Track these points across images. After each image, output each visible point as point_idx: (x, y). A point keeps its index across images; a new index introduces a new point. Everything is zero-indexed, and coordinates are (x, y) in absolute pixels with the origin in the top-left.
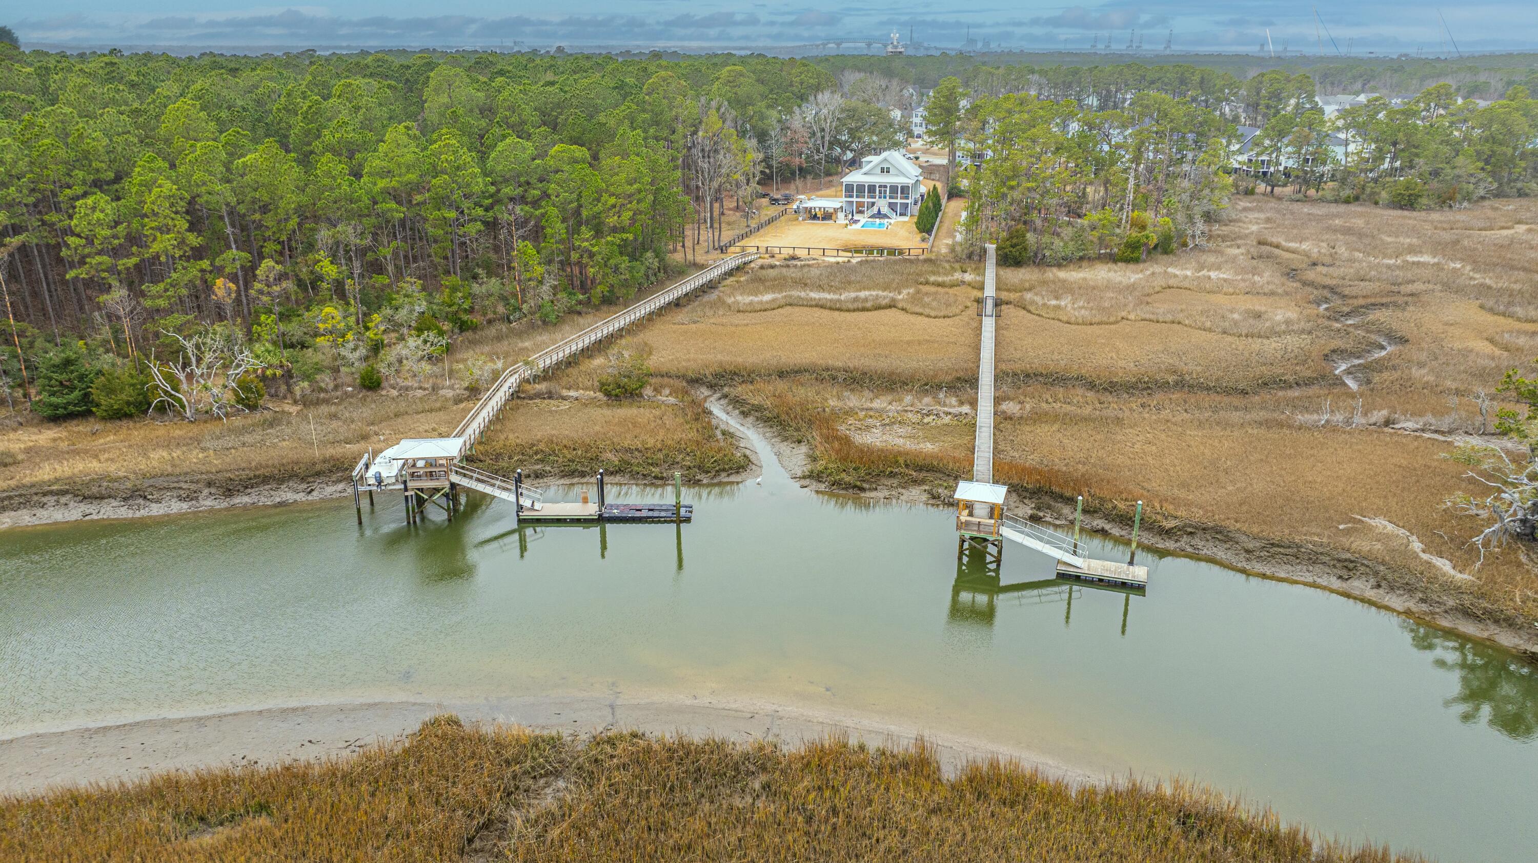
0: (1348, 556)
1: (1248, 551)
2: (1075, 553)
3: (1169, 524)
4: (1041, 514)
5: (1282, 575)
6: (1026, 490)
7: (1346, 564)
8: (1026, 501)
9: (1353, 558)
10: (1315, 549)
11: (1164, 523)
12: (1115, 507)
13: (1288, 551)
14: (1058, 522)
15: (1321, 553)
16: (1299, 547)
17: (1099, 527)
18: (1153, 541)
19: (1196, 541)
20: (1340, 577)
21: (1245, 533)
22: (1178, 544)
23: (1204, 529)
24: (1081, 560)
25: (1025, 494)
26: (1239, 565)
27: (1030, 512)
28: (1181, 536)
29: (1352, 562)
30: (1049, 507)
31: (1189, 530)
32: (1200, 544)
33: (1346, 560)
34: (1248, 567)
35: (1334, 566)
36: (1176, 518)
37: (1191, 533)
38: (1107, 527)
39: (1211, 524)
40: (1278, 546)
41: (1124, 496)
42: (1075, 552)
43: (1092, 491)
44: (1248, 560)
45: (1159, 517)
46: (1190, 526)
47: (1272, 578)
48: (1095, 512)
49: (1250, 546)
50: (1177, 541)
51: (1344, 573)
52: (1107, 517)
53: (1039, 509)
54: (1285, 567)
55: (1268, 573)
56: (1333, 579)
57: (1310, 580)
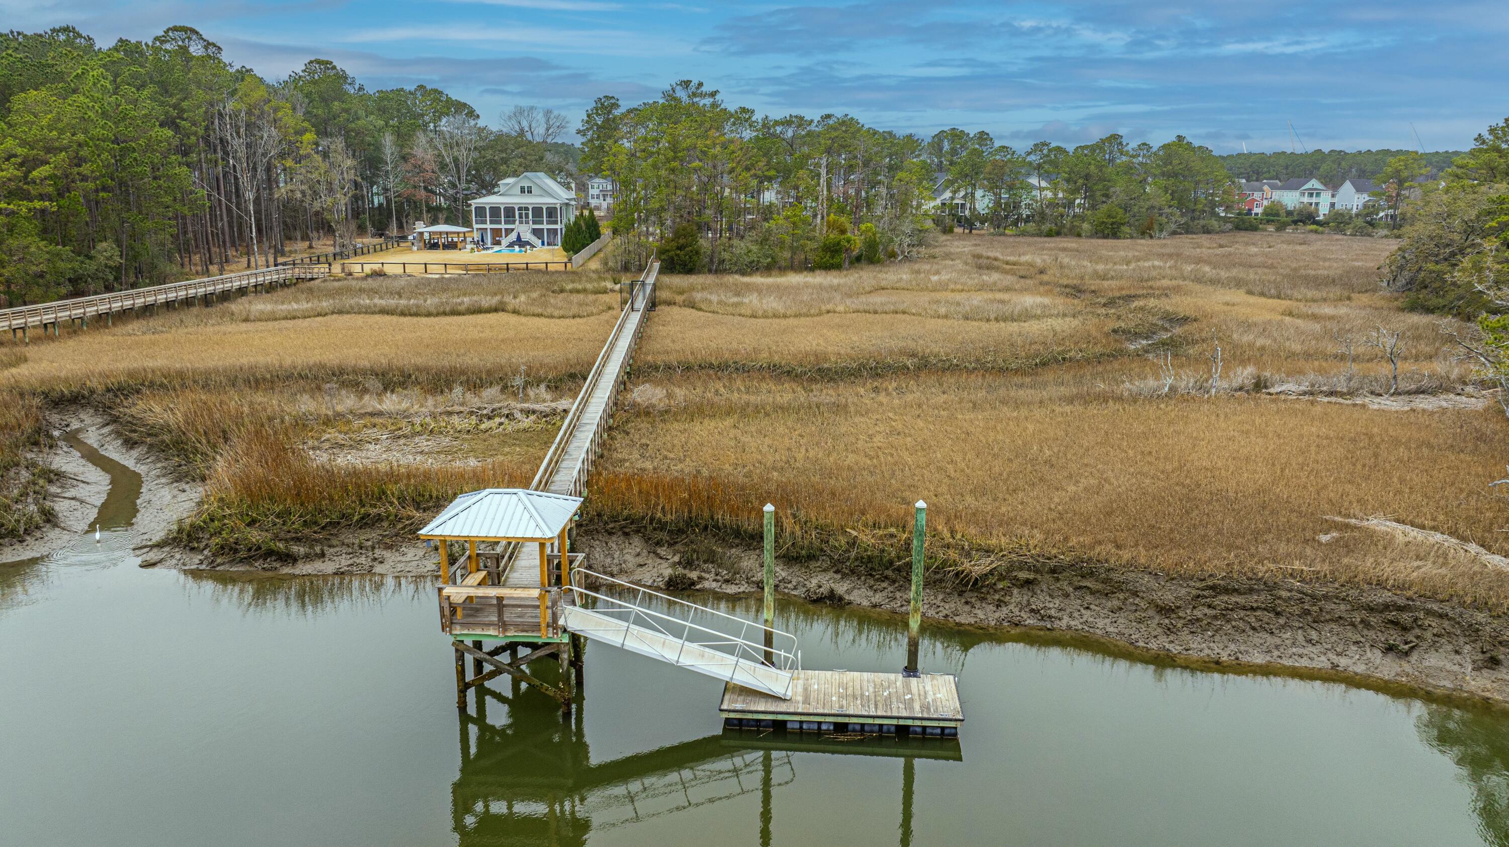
0: (1386, 596)
1: (1164, 610)
2: (769, 659)
3: (979, 566)
4: (694, 575)
5: (1258, 658)
6: (662, 526)
7: (1392, 615)
8: (662, 551)
9: (1401, 602)
10: (1307, 588)
11: (967, 565)
12: (853, 543)
13: (1252, 600)
14: (731, 589)
15: (1326, 597)
16: (1271, 588)
17: (824, 590)
18: (947, 608)
19: (1040, 600)
20: (1390, 649)
21: (1146, 570)
22: (1005, 609)
23: (1053, 571)
24: (785, 675)
25: (659, 535)
26: (1153, 645)
27: (668, 572)
28: (1007, 591)
29: (1401, 609)
30: (712, 558)
31: (1023, 575)
32: (1053, 606)
33: (1386, 607)
34: (1175, 649)
35: (1366, 624)
36: (988, 551)
37: (1028, 582)
38: (841, 588)
39: (1067, 559)
40: (1227, 591)
41: (870, 518)
42: (768, 656)
43: (802, 514)
44: (1169, 630)
45: (953, 555)
46: (1023, 566)
47: (1239, 668)
48: (811, 557)
49: (1167, 597)
50: (999, 604)
51: (1394, 637)
52: (840, 567)
53: (689, 564)
54: (1258, 638)
55: (1224, 658)
56: (1376, 656)
57: (1322, 663)
